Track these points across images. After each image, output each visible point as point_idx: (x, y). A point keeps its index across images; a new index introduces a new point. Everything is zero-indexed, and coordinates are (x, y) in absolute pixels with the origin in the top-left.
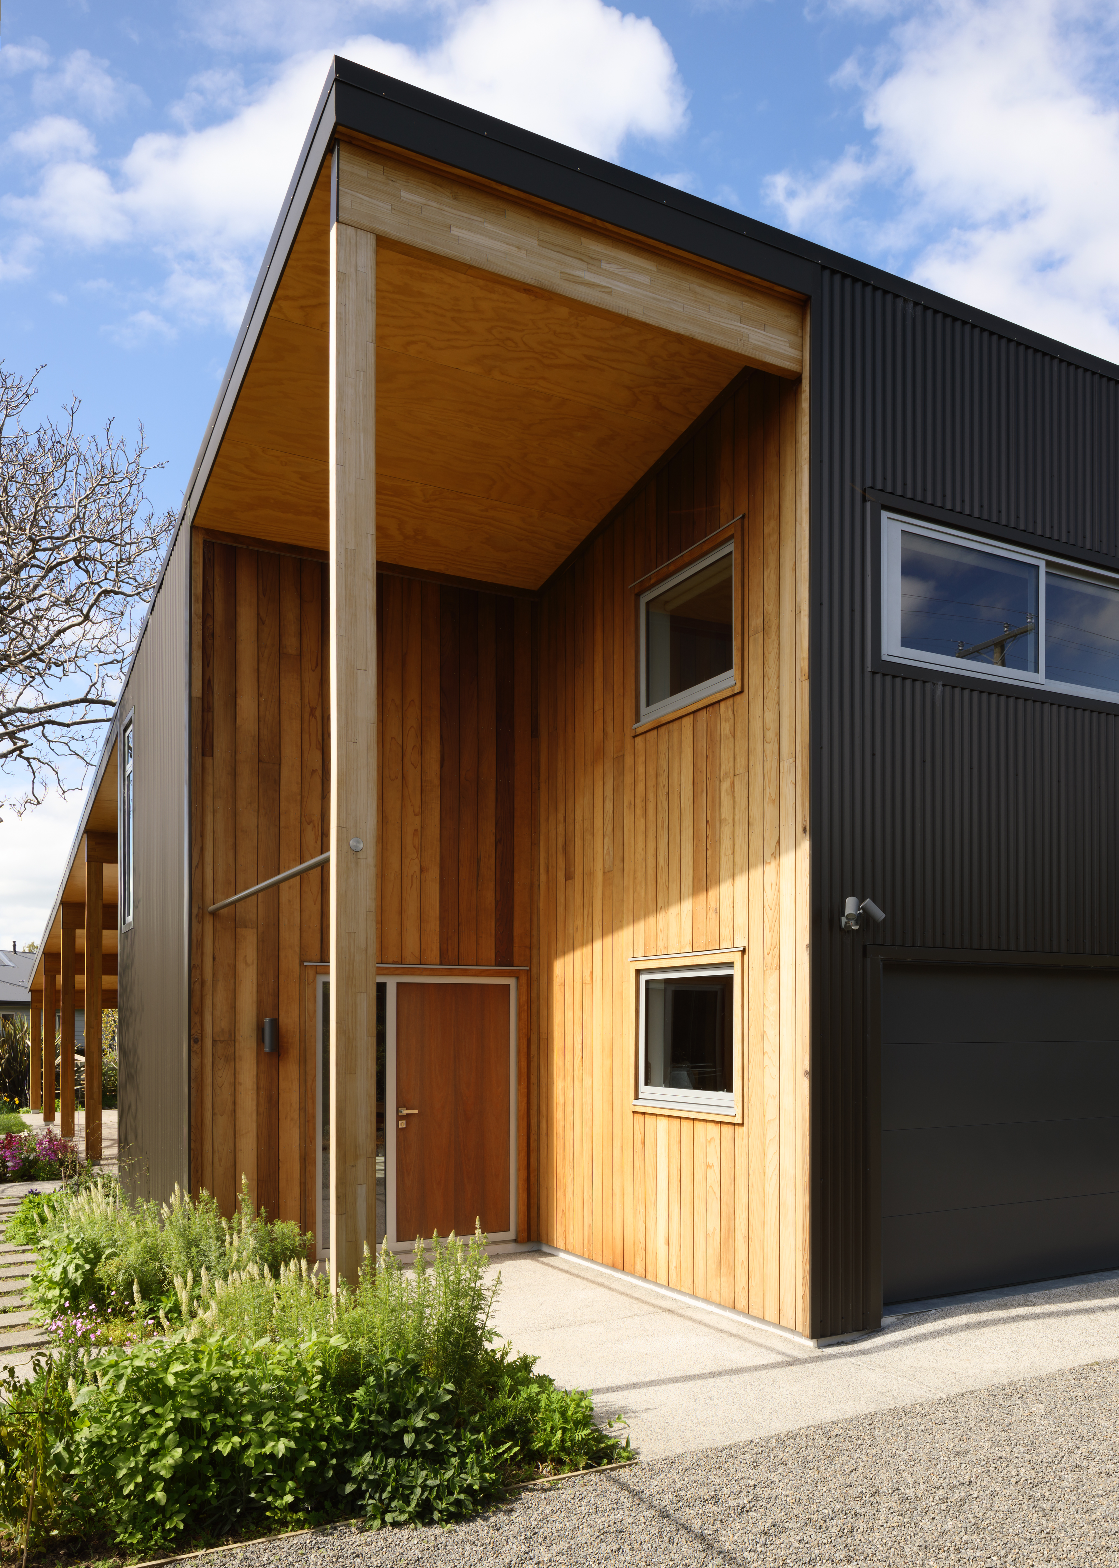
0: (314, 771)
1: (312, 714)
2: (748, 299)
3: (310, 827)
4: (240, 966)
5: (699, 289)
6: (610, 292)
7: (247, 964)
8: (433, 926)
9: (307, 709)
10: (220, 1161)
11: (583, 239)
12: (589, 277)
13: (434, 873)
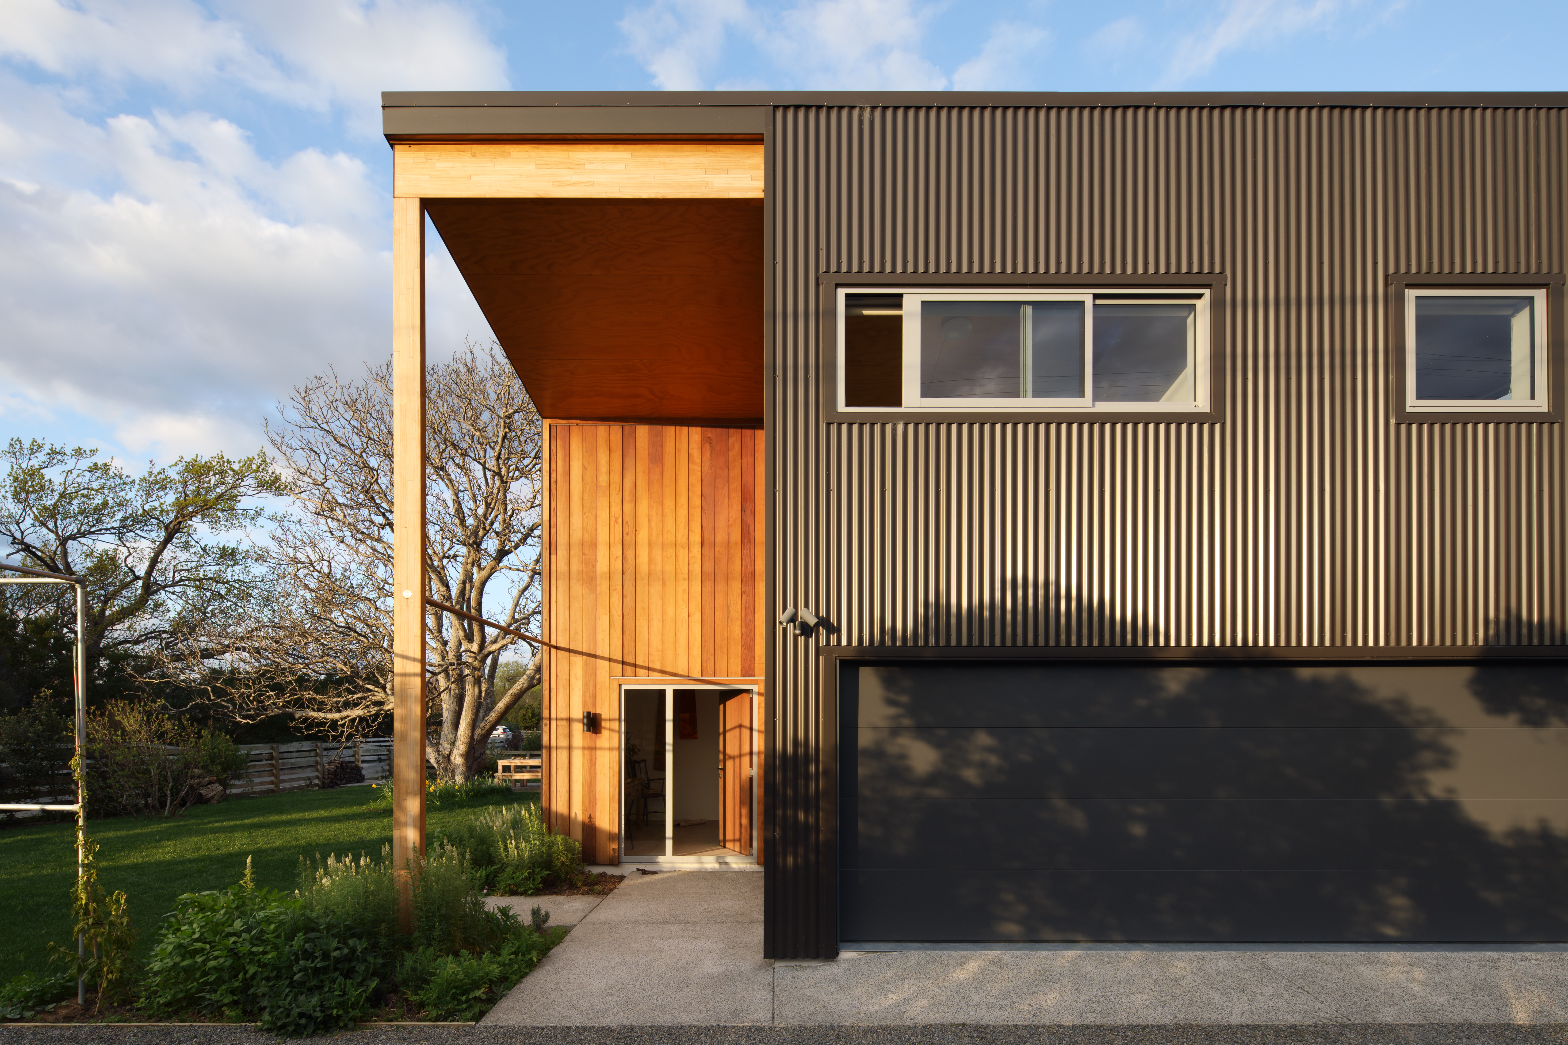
0: (617, 557)
1: (616, 521)
2: (712, 154)
3: (615, 593)
4: (573, 680)
5: (667, 160)
6: (593, 184)
7: (577, 679)
8: (697, 651)
9: (613, 519)
10: (561, 797)
11: (571, 154)
12: (575, 178)
13: (697, 617)
